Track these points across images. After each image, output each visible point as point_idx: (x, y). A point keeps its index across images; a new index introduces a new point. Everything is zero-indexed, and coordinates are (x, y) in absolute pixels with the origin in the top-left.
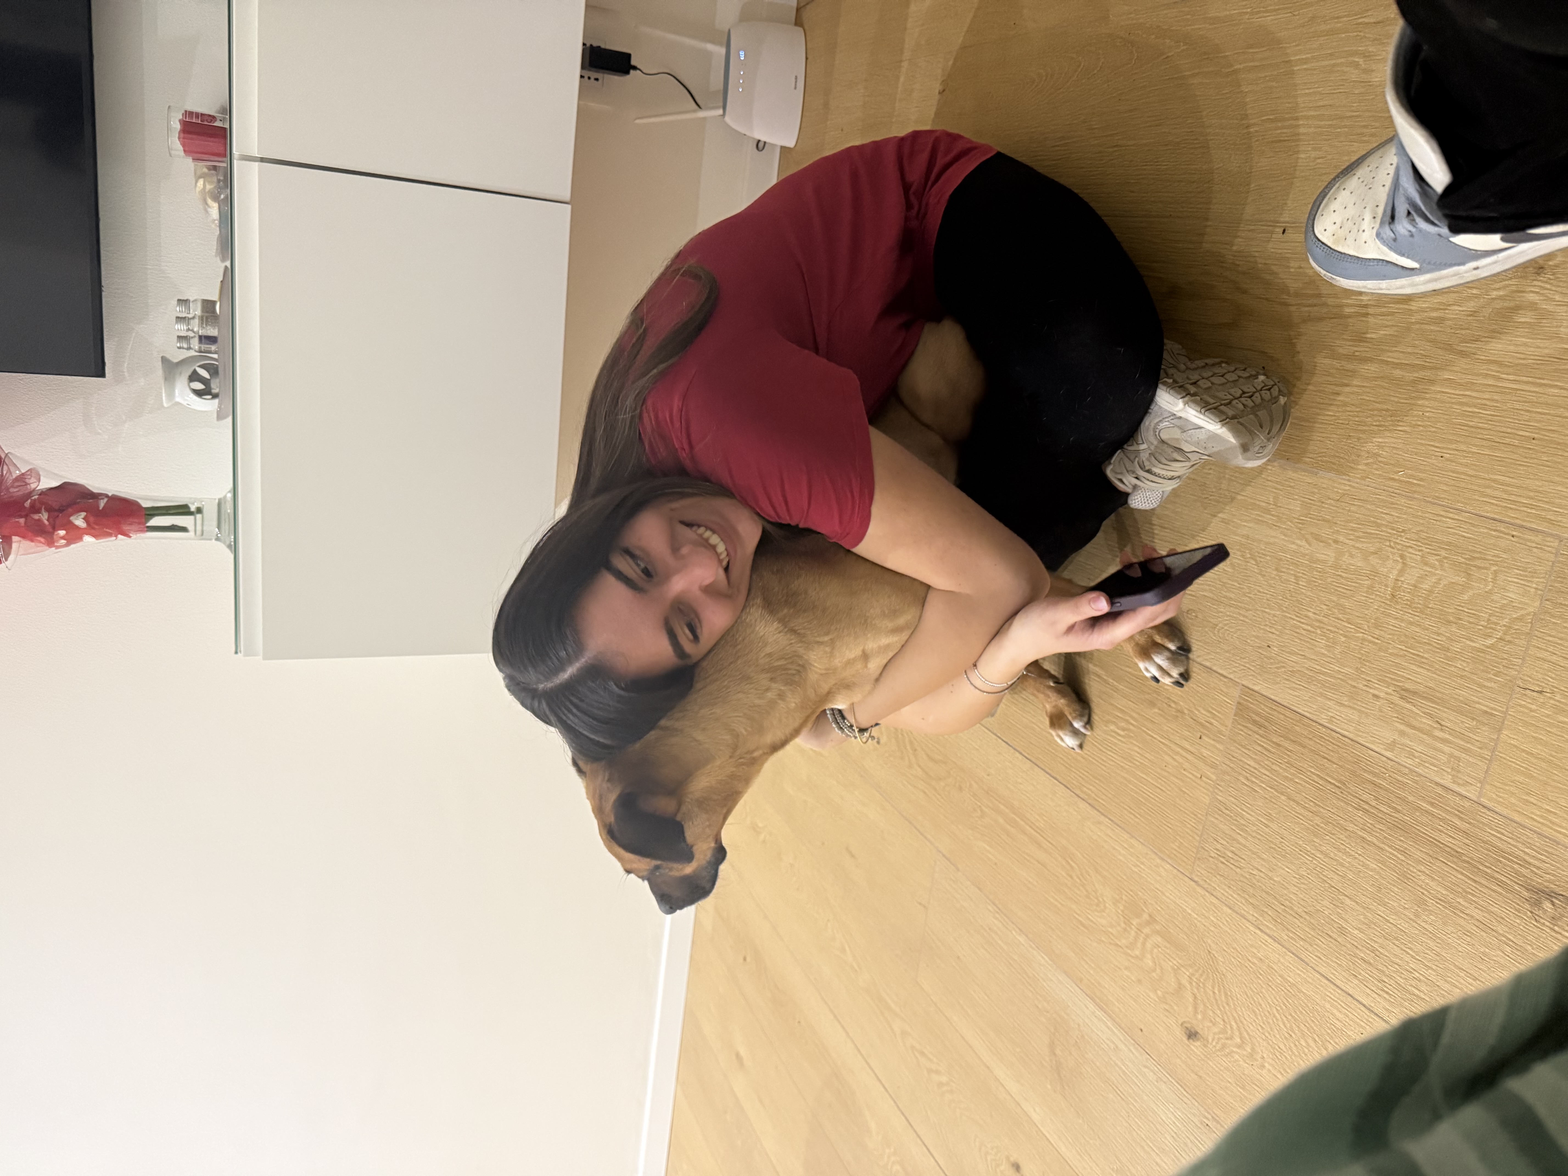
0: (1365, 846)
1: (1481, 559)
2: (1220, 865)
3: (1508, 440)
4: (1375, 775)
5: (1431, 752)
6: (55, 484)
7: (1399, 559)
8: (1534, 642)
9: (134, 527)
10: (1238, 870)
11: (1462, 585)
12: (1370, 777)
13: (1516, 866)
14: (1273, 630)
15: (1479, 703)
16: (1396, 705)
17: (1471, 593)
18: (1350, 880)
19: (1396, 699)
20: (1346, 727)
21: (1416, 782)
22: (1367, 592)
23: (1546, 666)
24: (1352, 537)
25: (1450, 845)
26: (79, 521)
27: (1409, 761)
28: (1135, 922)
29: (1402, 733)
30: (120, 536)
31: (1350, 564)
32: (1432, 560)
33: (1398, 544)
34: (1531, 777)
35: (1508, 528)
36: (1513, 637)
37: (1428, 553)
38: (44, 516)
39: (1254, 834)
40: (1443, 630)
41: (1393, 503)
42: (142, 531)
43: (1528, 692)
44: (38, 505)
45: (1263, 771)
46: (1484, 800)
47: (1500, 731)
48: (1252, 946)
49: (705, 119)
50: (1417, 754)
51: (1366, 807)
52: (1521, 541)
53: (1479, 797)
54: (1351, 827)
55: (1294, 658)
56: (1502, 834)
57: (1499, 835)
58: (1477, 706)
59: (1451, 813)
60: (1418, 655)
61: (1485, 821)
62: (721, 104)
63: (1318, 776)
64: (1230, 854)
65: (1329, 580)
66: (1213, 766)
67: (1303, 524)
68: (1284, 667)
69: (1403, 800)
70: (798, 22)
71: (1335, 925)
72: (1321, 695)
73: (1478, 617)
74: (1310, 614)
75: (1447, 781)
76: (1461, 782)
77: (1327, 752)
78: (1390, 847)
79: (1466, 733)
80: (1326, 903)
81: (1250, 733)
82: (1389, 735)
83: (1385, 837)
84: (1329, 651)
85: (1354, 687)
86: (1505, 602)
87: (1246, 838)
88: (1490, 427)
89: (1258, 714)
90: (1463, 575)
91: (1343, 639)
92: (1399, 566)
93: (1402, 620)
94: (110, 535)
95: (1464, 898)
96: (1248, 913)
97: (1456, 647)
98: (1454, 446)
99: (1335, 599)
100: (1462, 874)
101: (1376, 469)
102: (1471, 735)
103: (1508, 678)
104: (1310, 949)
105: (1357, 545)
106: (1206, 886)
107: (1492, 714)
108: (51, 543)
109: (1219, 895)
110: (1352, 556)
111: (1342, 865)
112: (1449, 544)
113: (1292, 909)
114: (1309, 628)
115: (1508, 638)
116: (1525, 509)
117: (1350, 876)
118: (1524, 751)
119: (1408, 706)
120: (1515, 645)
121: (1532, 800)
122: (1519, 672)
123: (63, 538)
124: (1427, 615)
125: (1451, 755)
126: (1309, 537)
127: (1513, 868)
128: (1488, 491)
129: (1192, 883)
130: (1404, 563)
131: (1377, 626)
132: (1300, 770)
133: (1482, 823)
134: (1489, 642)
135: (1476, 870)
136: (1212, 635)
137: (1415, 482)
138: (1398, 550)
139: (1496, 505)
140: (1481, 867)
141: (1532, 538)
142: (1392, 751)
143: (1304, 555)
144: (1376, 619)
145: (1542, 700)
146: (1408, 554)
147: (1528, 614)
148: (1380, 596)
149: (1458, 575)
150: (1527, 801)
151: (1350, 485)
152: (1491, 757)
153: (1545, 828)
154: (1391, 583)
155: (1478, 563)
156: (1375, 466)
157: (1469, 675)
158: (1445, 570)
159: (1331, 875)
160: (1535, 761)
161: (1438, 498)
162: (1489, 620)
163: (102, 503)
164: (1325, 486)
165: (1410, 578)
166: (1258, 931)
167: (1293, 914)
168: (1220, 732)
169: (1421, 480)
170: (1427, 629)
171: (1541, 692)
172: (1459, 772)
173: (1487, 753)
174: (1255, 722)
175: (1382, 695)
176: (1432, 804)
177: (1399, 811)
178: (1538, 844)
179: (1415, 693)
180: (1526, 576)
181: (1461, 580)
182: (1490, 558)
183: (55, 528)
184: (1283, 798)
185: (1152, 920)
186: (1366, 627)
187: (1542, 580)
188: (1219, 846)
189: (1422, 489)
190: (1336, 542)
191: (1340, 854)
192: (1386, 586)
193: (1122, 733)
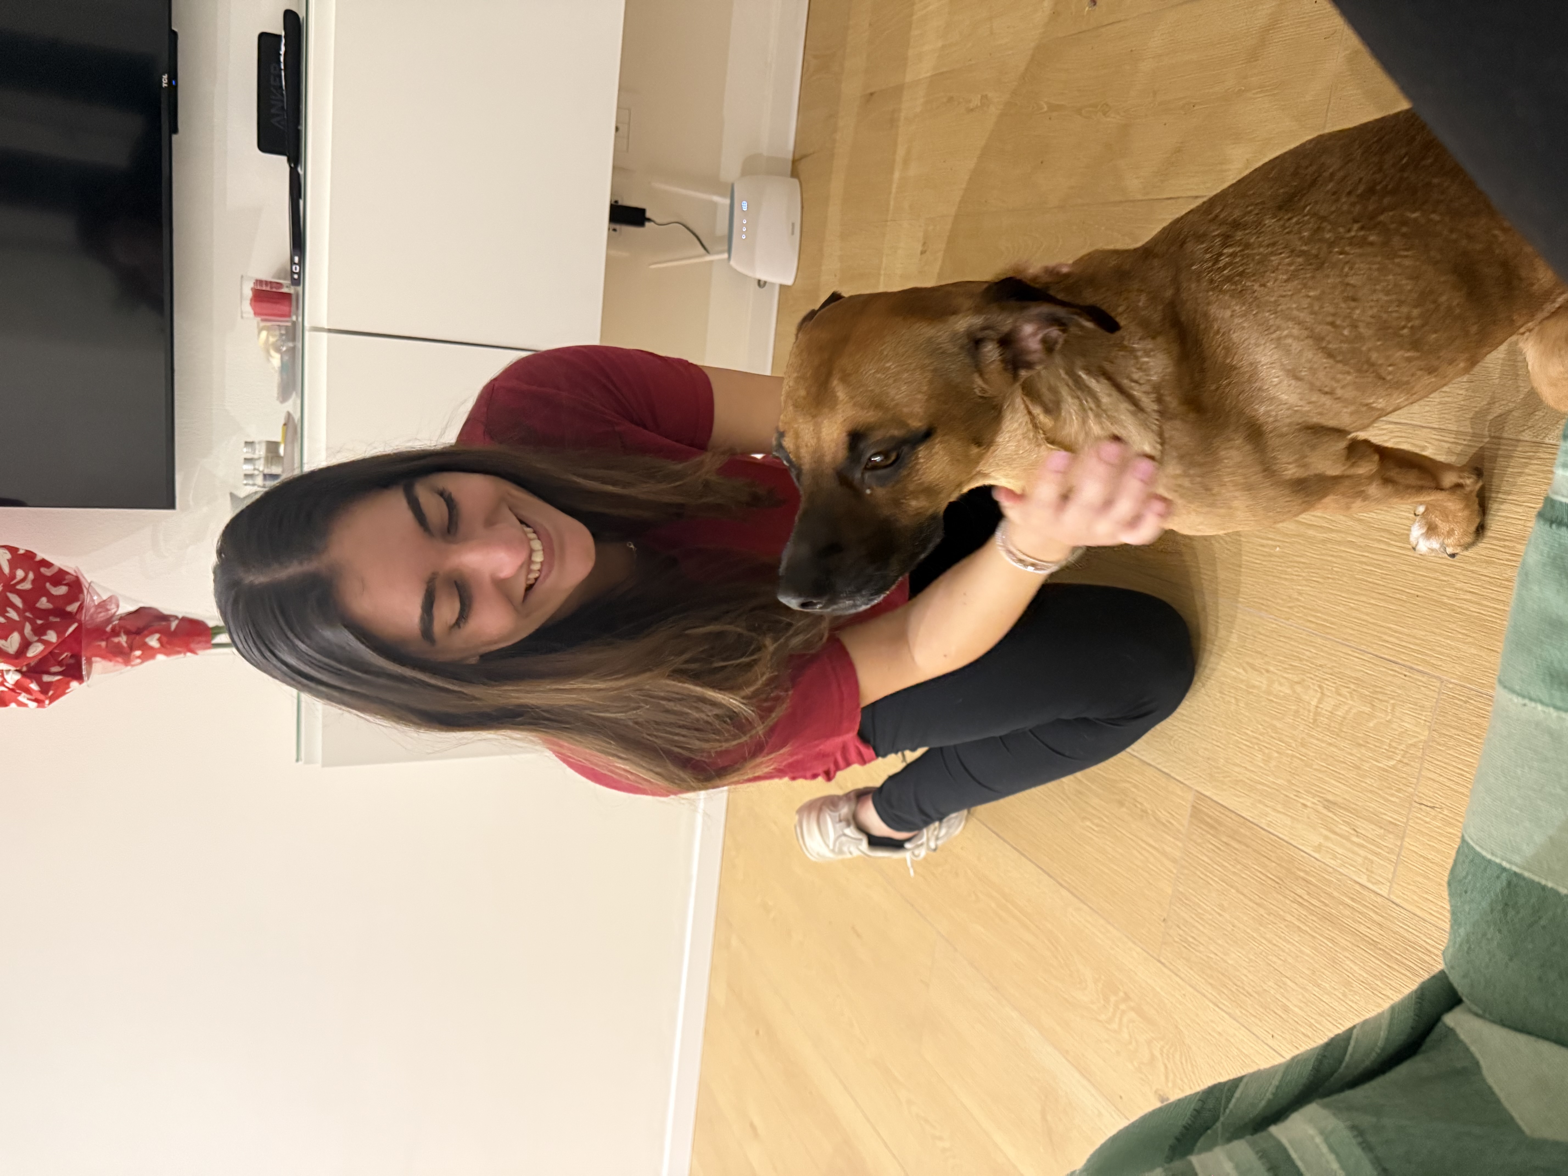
0: (1301, 934)
1: (1381, 693)
2: (1183, 949)
3: (1398, 596)
4: (1305, 872)
5: (1350, 855)
6: (132, 608)
7: (1317, 689)
8: (1426, 766)
9: (199, 645)
10: (1198, 954)
11: (1368, 715)
12: (1302, 874)
13: (1420, 954)
14: (1218, 744)
15: (1385, 814)
16: (1321, 813)
17: (1375, 721)
18: (1290, 963)
19: (1320, 808)
20: (1281, 830)
21: (1338, 880)
22: (1294, 716)
23: (1436, 785)
24: (1280, 668)
25: (1367, 934)
26: (153, 641)
27: (1332, 862)
28: (1113, 999)
29: (1326, 838)
30: (189, 654)
31: (1280, 691)
32: (1344, 691)
33: (1317, 676)
34: (1428, 878)
35: (1401, 669)
36: (1409, 760)
37: (1341, 685)
38: (123, 639)
39: (1210, 922)
40: (1354, 751)
41: (1311, 642)
42: (209, 648)
43: (1423, 807)
44: (117, 628)
45: (1215, 866)
46: (1393, 897)
47: (1402, 839)
48: (1212, 1021)
49: (712, 262)
50: (1339, 856)
51: (1300, 900)
52: (1412, 680)
53: (1388, 895)
54: (1289, 917)
55: (1237, 769)
56: (1409, 926)
57: (1406, 927)
58: (1384, 817)
59: (1368, 907)
60: (1336, 772)
61: (1394, 914)
62: (726, 248)
63: (1260, 872)
64: (1191, 940)
65: (1263, 703)
66: (1174, 861)
67: (1240, 654)
68: (1229, 777)
69: (1330, 895)
70: (794, 174)
71: (1280, 1003)
72: (1260, 802)
73: (1382, 742)
74: (1248, 732)
75: (1363, 880)
76: (1374, 881)
77: (1267, 851)
78: (1321, 935)
79: (1377, 840)
80: (1271, 983)
81: (1204, 833)
82: (1317, 840)
83: (1316, 927)
84: (1265, 765)
85: (1286, 796)
86: (1403, 730)
87: (1203, 926)
88: (1384, 584)
89: (1210, 817)
90: (1369, 705)
91: (1276, 755)
92: (1319, 695)
93: (1322, 741)
94: (179, 652)
95: (1381, 980)
96: (1207, 991)
97: (1366, 766)
98: (1356, 598)
99: (1268, 720)
100: (1379, 960)
101: (1297, 612)
102: (1380, 841)
103: (1407, 794)
104: (1260, 1024)
105: (1286, 675)
106: (1172, 967)
107: (1395, 824)
108: (127, 661)
109: (1183, 976)
110: (1281, 684)
111: (1284, 951)
112: (1357, 679)
113: (1244, 989)
114: (1248, 743)
115: (1405, 761)
116: (1413, 654)
117: (1290, 960)
118: (1421, 856)
119: (1330, 814)
120: (1412, 767)
121: (1429, 898)
122: (1414, 789)
123: (139, 657)
124: (1342, 737)
125: (1366, 858)
126: (1245, 665)
127: (1418, 955)
128: (1385, 637)
129: (1159, 965)
130: (1322, 693)
131: (1303, 745)
132: (1246, 867)
133: (1392, 916)
134: (1392, 763)
135: (1389, 957)
136: (1168, 745)
137: (1328, 625)
138: (1317, 681)
139: (1391, 649)
140: (1393, 955)
141: (1420, 678)
142: (1319, 852)
143: (1242, 681)
144: (1303, 739)
145: (1433, 814)
146: (1325, 686)
147: (1420, 742)
148: (1305, 720)
149: (1365, 706)
150: (1426, 899)
151: (1276, 624)
152: (1397, 860)
153: (1440, 922)
154: (1312, 709)
155: (1380, 696)
156: (1296, 610)
157: (1377, 790)
158: (1354, 701)
159: (1275, 959)
160: (1430, 865)
161: (1347, 640)
162: (1390, 744)
163: (174, 625)
164: (1256, 623)
165: (1328, 705)
166: (1217, 1009)
167: (1246, 993)
168: (1179, 831)
169: (1332, 623)
170: (1343, 750)
171: (1433, 808)
172: (1372, 872)
173: (1393, 857)
174: (1207, 824)
175: (1309, 804)
176: (1353, 899)
177: (1326, 905)
178: (1435, 935)
179: (1335, 804)
180: (1416, 709)
181: (1367, 709)
182: (1389, 693)
183: (132, 648)
184: (1233, 891)
185: (1127, 998)
186: (1294, 745)
187: (1429, 714)
188: (1181, 932)
189: (1333, 632)
190: (1268, 671)
191: (1281, 941)
192: (1309, 711)
193: (1096, 829)
